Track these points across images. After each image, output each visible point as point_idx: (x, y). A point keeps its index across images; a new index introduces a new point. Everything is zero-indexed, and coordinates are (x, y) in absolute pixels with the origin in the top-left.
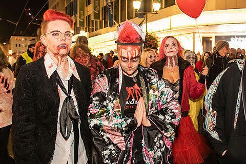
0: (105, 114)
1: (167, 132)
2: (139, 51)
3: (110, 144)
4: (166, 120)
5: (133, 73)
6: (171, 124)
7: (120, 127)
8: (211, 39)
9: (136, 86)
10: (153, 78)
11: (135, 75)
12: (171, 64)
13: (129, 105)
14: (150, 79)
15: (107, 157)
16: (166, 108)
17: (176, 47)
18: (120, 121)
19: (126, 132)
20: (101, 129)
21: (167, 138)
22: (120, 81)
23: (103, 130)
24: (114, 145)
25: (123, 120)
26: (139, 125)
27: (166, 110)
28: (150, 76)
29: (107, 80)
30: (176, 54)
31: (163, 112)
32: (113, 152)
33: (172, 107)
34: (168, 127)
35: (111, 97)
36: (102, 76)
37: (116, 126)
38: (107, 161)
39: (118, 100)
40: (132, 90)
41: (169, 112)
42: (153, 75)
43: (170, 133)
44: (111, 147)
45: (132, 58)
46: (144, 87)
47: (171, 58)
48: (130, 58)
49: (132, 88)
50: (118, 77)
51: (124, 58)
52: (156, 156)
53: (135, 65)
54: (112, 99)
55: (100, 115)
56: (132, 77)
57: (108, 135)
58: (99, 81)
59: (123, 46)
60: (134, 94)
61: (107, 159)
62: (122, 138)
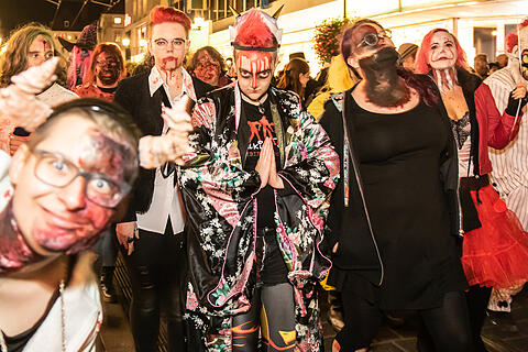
0: (208, 163)
1: (311, 199)
2: (270, 62)
3: (214, 217)
4: (311, 179)
5: (260, 99)
6: (321, 185)
7: (231, 185)
8: (494, 33)
9: (264, 120)
10: (293, 106)
11: (263, 100)
12: (445, 82)
13: (252, 150)
14: (289, 108)
15: (208, 239)
16: (314, 158)
17: (453, 49)
18: (231, 175)
19: (242, 194)
20: (199, 187)
21: (315, 210)
22: (237, 111)
23: (202, 191)
24: (221, 218)
25: (237, 174)
26: (263, 185)
27: (312, 163)
28: (288, 103)
29: (214, 108)
30: (453, 62)
31: (307, 165)
32: (220, 230)
33: (323, 156)
34: (315, 190)
35: (221, 136)
36: (206, 101)
37: (225, 183)
38: (209, 247)
39: (235, 143)
40: (257, 126)
41: (317, 164)
42: (293, 102)
43: (319, 201)
44: (215, 222)
45: (258, 73)
46: (277, 122)
47: (442, 71)
48: (254, 72)
49: (257, 123)
50: (234, 104)
51: (246, 72)
52: (305, 244)
53: (264, 84)
54: (224, 141)
55: (199, 164)
56: (257, 104)
57: (210, 200)
58: (201, 108)
59: (245, 52)
60: (261, 133)
61: (208, 243)
62: (235, 206)
